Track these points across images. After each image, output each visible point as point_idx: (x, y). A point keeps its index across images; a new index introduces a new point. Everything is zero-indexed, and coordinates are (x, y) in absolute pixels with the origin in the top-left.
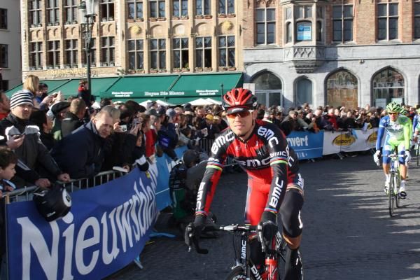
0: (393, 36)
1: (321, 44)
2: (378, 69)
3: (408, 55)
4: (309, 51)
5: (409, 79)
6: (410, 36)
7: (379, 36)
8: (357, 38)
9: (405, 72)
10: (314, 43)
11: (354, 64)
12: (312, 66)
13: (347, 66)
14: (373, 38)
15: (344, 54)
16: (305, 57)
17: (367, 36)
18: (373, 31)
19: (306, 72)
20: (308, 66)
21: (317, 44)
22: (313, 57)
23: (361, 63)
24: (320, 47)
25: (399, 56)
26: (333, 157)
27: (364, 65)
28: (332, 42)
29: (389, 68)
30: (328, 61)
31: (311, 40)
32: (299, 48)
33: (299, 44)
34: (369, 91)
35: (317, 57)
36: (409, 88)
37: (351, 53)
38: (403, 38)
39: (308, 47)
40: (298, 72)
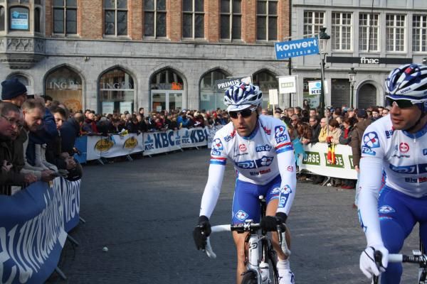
0: (122, 31)
1: (39, 35)
2: (106, 68)
3: (138, 54)
4: (25, 42)
5: (139, 81)
6: (140, 33)
7: (107, 29)
8: (82, 31)
9: (135, 72)
10: (32, 33)
11: (78, 61)
12: (29, 61)
13: (71, 62)
14: (100, 32)
15: (67, 49)
16: (21, 50)
17: (93, 29)
18: (99, 24)
19: (22, 68)
20: (24, 61)
21: (35, 34)
22: (31, 50)
23: (86, 60)
24: (39, 40)
25: (129, 54)
26: (94, 163)
27: (90, 63)
28: (53, 34)
29: (118, 68)
30: (48, 56)
31: (28, 30)
32: (14, 39)
33: (13, 34)
34: (95, 92)
35: (35, 51)
36: (139, 91)
37: (75, 48)
38: (133, 34)
39: (25, 38)
40: (11, 68)
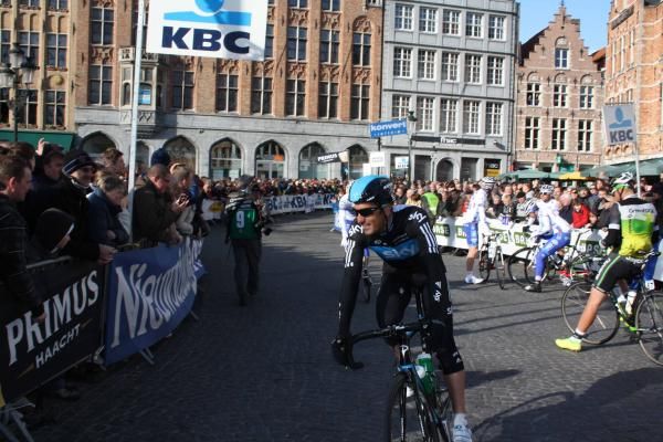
0: (232, 108)
1: (161, 109)
2: (217, 139)
3: (246, 128)
4: (148, 115)
5: (246, 151)
6: (248, 109)
7: (219, 106)
8: (197, 107)
9: (242, 144)
10: (153, 108)
11: (193, 133)
12: (151, 132)
13: (187, 134)
14: (213, 108)
15: (185, 122)
16: (144, 122)
17: (207, 105)
18: (213, 101)
19: (144, 138)
20: (146, 132)
21: (157, 108)
22: (152, 122)
23: (201, 132)
24: (159, 112)
25: (237, 128)
27: (203, 134)
28: (172, 109)
29: (227, 139)
30: (167, 128)
31: (151, 105)
34: (207, 161)
35: (156, 123)
36: (246, 161)
37: (191, 121)
38: (242, 111)
39: (148, 112)
